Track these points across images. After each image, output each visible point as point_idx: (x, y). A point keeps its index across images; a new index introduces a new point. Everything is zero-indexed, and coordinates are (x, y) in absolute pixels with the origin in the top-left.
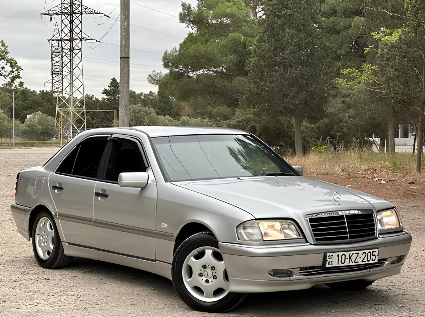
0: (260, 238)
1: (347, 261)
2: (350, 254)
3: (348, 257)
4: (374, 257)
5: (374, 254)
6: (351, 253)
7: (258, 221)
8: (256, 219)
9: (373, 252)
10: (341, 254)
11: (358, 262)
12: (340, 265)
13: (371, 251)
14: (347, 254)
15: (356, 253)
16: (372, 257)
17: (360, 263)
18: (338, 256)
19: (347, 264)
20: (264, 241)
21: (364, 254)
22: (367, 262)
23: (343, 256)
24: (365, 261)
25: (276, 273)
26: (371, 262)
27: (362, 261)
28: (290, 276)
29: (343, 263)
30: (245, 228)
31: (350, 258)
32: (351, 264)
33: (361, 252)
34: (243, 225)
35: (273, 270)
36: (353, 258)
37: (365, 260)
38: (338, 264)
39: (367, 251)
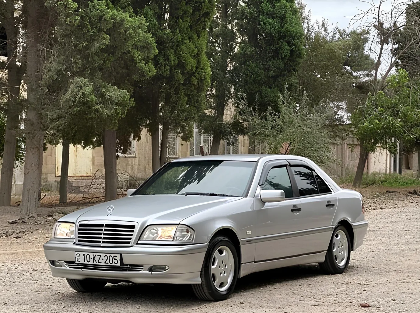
1: (92, 260)
2: (93, 255)
3: (92, 257)
4: (116, 260)
5: (115, 258)
6: (95, 254)
9: (114, 256)
10: (86, 254)
11: (101, 263)
12: (86, 263)
13: (113, 255)
14: (91, 254)
15: (98, 255)
16: (114, 261)
17: (103, 264)
18: (84, 255)
19: (91, 263)
21: (106, 257)
23: (88, 256)
24: (108, 263)
26: (114, 264)
27: (105, 263)
28: (62, 267)
29: (89, 262)
31: (94, 258)
32: (95, 263)
33: (103, 255)
36: (97, 258)
37: (108, 261)
38: (85, 262)
39: (108, 255)
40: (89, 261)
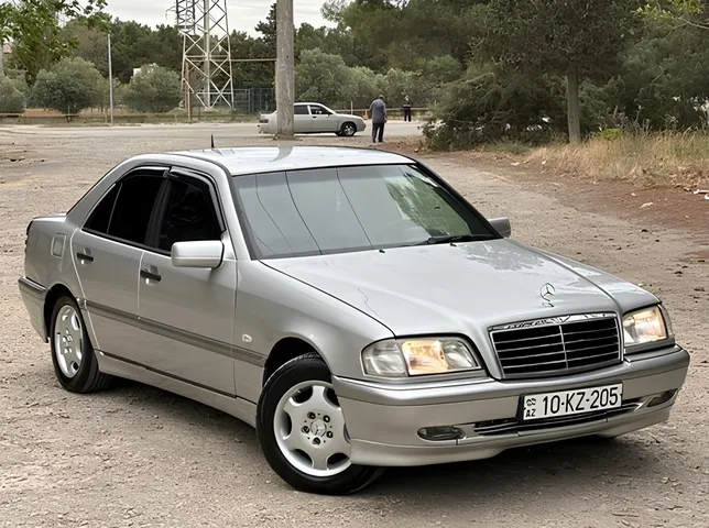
0: (403, 371)
1: (563, 408)
2: (568, 394)
3: (563, 400)
4: (614, 397)
5: (613, 392)
6: (571, 393)
7: (399, 341)
8: (396, 337)
9: (612, 389)
10: (550, 396)
11: (583, 408)
12: (550, 414)
13: (609, 388)
14: (563, 395)
15: (579, 393)
16: (610, 398)
17: (588, 409)
18: (546, 399)
19: (562, 412)
20: (410, 376)
21: (595, 394)
22: (600, 408)
23: (556, 399)
24: (597, 406)
25: (432, 433)
26: (609, 406)
27: (592, 406)
28: (456, 438)
29: (555, 412)
30: (377, 352)
31: (568, 402)
32: (570, 412)
33: (588, 391)
34: (373, 346)
35: (426, 428)
36: (574, 403)
37: (598, 403)
38: (546, 413)
39: (600, 389)
40: (555, 409)
